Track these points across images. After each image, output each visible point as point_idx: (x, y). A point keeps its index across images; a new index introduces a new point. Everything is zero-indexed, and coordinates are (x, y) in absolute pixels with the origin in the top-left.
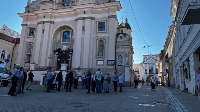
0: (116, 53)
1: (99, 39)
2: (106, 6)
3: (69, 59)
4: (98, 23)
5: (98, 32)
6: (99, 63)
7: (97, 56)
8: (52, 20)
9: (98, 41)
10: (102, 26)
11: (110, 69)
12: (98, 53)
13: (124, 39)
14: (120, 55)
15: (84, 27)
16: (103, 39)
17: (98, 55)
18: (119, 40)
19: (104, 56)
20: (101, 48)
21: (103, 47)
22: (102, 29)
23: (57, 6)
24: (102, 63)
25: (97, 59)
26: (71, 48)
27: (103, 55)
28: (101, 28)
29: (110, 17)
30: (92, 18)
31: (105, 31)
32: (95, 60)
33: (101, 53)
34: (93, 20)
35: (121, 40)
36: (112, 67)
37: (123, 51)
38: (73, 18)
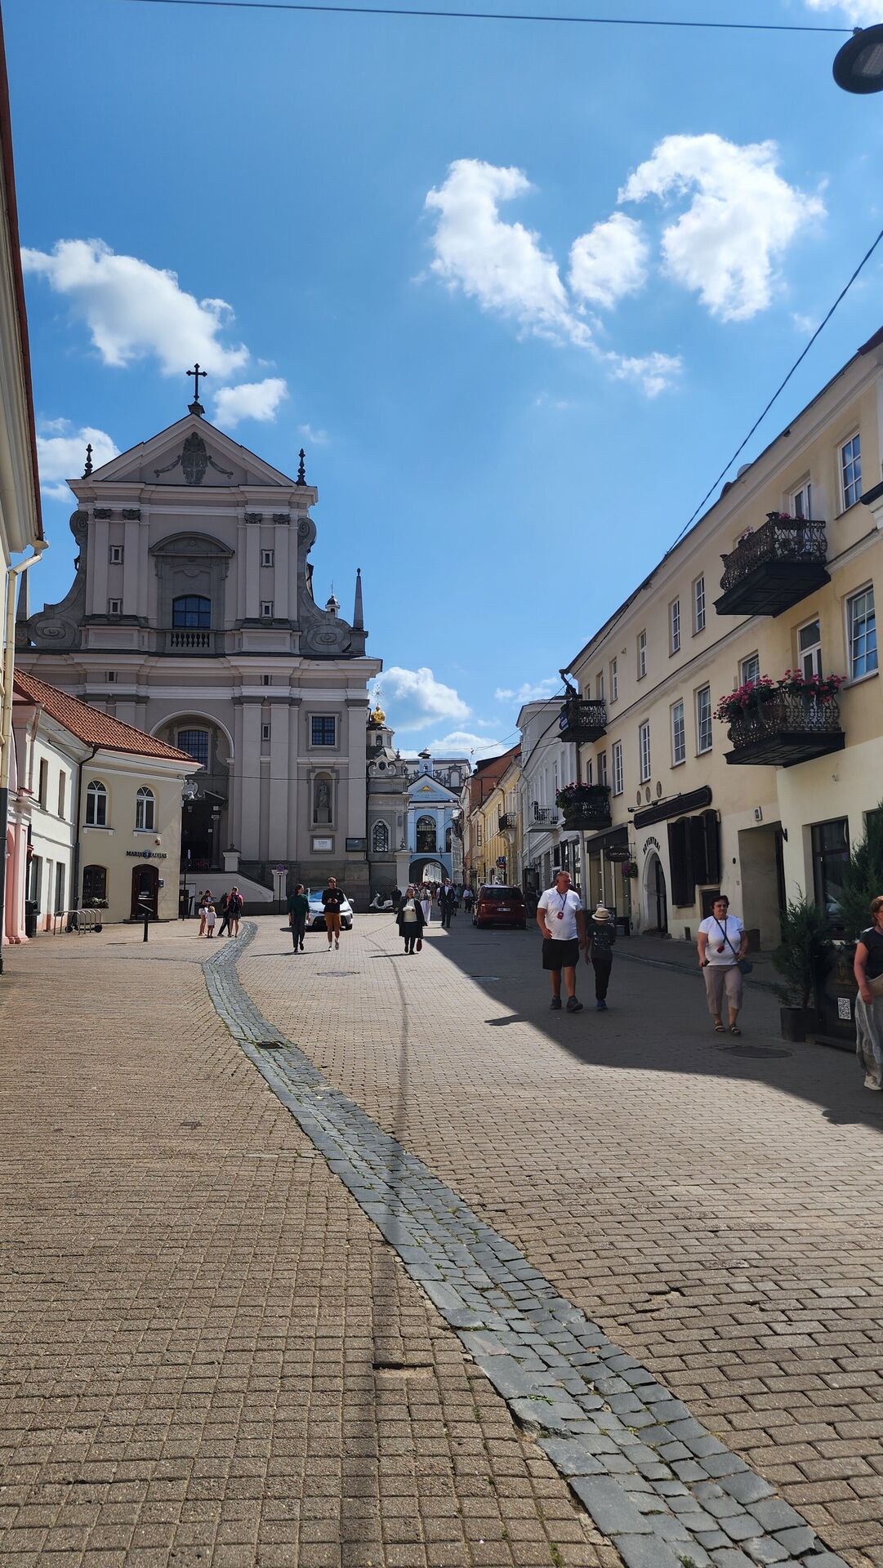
0: (369, 814)
1: (318, 771)
2: (340, 667)
3: (210, 831)
4: (310, 716)
5: (311, 746)
6: (318, 845)
7: (312, 823)
8: (143, 691)
9: (313, 776)
10: (324, 730)
11: (354, 862)
12: (315, 812)
13: (390, 773)
14: (380, 822)
15: (266, 728)
16: (329, 771)
17: (315, 821)
18: (374, 773)
19: (333, 823)
20: (323, 798)
21: (328, 794)
22: (323, 736)
23: (154, 637)
24: (327, 844)
25: (314, 833)
26: (217, 793)
27: (330, 821)
28: (321, 734)
29: (350, 703)
30: (292, 702)
31: (336, 746)
32: (306, 835)
33: (323, 815)
34: (296, 709)
35: (382, 774)
36: (361, 857)
37: (389, 808)
38: (225, 694)
